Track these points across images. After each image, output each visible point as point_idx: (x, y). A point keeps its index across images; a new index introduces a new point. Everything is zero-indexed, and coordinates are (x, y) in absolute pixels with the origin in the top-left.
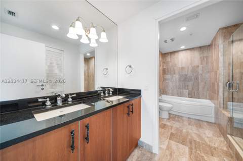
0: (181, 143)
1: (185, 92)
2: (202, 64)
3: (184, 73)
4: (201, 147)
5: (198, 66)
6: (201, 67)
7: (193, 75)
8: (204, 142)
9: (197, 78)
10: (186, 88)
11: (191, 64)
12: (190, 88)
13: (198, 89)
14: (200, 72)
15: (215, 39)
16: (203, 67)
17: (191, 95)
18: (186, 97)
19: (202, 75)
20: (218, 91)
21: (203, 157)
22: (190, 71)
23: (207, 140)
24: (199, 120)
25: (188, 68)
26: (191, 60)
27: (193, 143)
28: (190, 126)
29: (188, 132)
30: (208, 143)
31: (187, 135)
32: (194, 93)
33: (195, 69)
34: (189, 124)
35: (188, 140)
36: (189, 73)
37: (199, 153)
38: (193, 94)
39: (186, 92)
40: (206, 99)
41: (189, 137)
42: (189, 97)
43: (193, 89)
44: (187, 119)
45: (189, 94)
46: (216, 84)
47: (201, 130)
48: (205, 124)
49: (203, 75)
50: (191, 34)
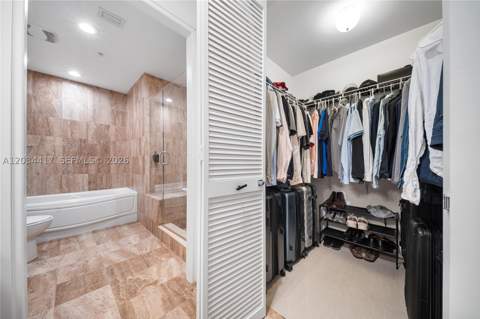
0: (92, 289)
1: (80, 180)
2: (115, 124)
3: (77, 136)
4: (131, 266)
5: (108, 127)
6: (113, 129)
7: (99, 142)
8: (132, 257)
9: (106, 150)
10: (84, 169)
11: (94, 119)
12: (93, 169)
13: (109, 171)
14: (113, 139)
15: (136, 86)
16: (116, 130)
17: (94, 185)
18: (84, 190)
19: (114, 143)
20: (144, 169)
21: (138, 279)
22: (91, 133)
23: (135, 250)
24: (114, 227)
25: (88, 126)
26: (94, 111)
27: (116, 270)
28: (101, 246)
29: (100, 258)
30: (138, 254)
31: (101, 265)
32: (102, 178)
33: (102, 131)
34: (98, 243)
35: (104, 273)
36: (90, 139)
37: (130, 277)
38: (99, 182)
39: (83, 178)
40: (122, 187)
41: (106, 266)
42: (89, 190)
43: (99, 171)
44: (90, 235)
45: (90, 183)
46: (140, 158)
47: (121, 241)
48: (126, 228)
49: (118, 143)
50: (101, 54)
